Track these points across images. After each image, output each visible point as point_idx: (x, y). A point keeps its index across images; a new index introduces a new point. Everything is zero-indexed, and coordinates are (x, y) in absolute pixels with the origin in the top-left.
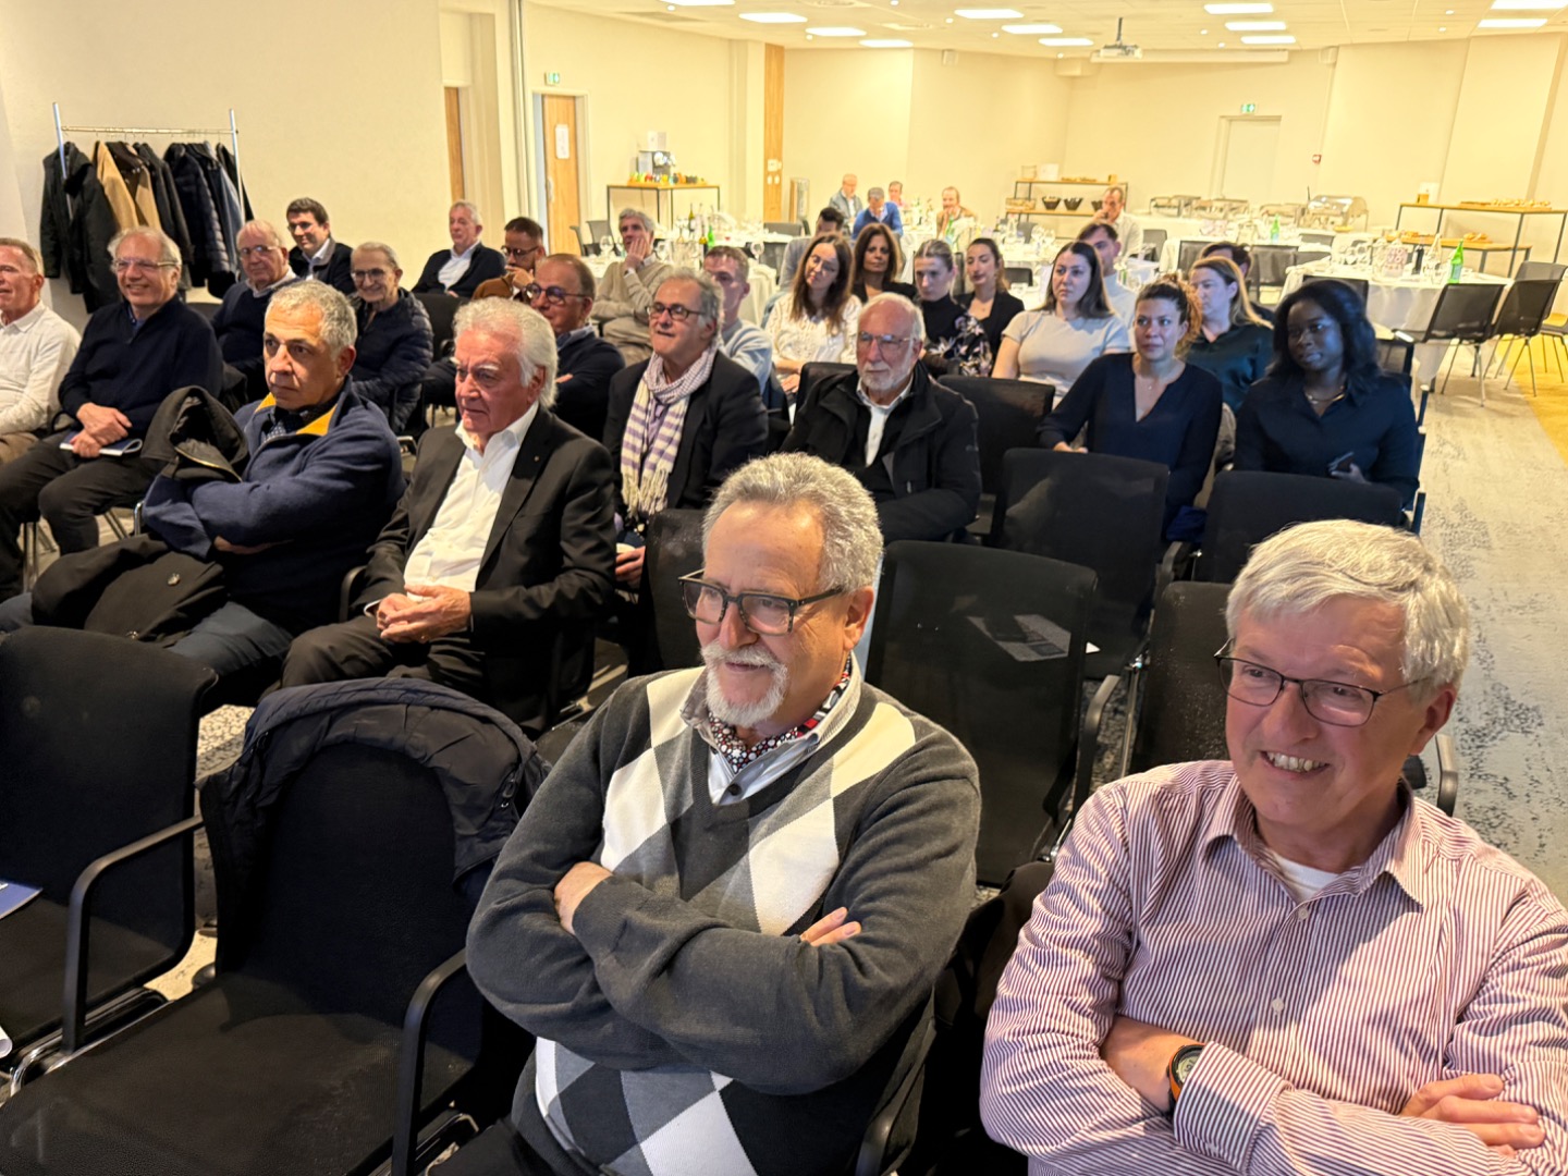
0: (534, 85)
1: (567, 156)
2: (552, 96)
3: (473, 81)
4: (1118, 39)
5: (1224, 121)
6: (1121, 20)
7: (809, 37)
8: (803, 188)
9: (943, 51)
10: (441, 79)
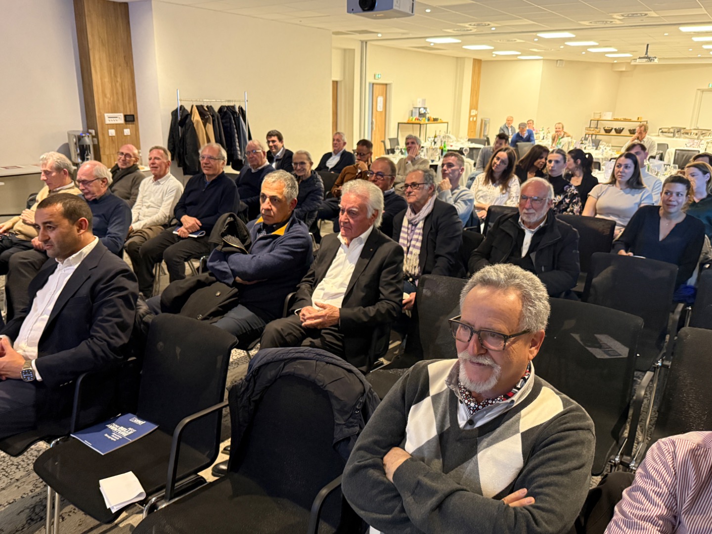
0: (370, 79)
1: (381, 110)
2: (377, 84)
3: (344, 78)
4: (646, 54)
5: (699, 92)
6: (648, 45)
7: (494, 55)
8: (487, 122)
9: (557, 61)
10: (331, 77)
